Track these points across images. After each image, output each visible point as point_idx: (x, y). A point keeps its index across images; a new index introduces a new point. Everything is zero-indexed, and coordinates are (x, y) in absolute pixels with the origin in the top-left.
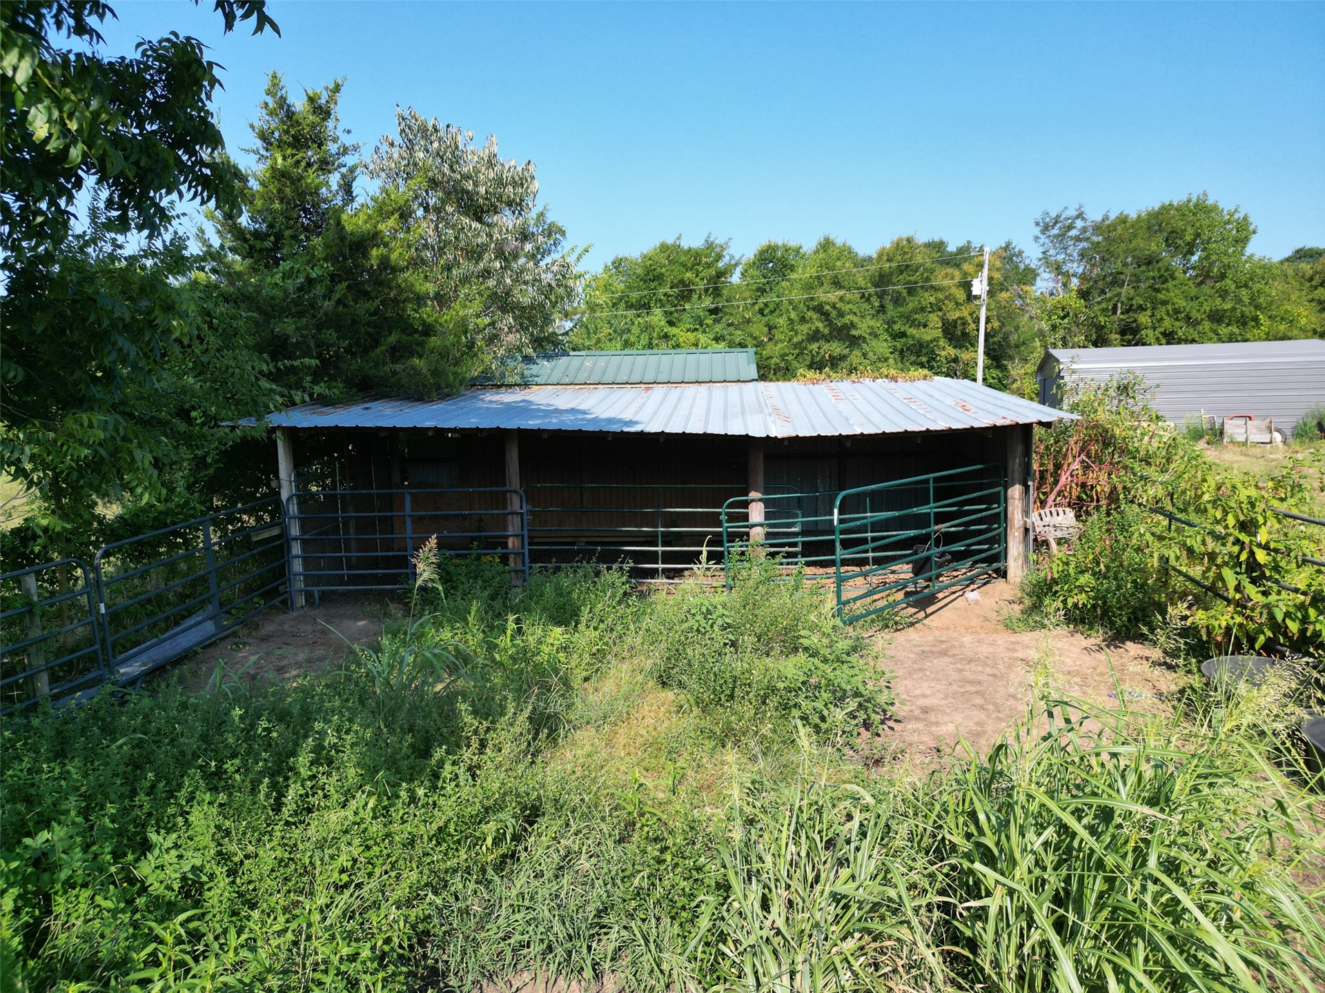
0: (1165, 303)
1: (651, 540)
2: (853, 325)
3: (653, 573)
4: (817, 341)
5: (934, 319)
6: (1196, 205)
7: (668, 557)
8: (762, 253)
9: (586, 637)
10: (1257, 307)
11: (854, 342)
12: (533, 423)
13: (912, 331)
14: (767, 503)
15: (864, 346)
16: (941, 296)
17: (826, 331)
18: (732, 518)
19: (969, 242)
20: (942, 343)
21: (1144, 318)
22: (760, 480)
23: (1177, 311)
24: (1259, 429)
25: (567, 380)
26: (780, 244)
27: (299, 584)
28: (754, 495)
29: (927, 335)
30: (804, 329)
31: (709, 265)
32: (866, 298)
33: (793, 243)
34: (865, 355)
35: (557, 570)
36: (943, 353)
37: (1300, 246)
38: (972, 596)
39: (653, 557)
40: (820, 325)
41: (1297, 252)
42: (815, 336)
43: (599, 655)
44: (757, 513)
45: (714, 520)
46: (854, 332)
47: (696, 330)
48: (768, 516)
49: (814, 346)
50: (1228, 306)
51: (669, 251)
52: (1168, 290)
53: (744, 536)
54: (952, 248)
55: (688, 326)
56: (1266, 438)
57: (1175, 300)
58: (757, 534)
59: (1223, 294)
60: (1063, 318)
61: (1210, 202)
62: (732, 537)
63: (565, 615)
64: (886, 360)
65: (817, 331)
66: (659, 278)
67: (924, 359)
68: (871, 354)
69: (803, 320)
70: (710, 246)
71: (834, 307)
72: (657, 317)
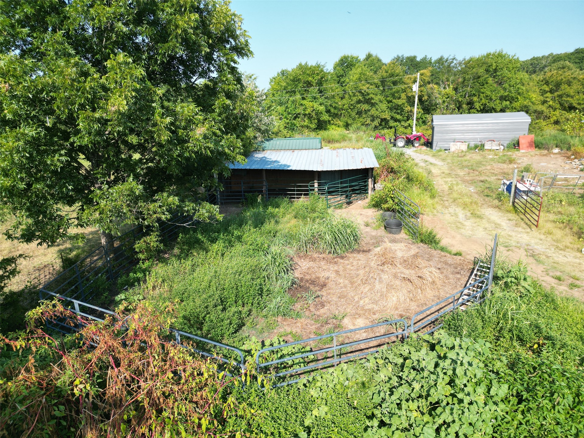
0: (483, 93)
1: (294, 190)
2: (372, 98)
3: (294, 198)
4: (360, 103)
5: (403, 96)
6: (499, 54)
7: (297, 194)
8: (342, 60)
9: (282, 210)
10: (519, 94)
11: (373, 105)
12: (269, 167)
13: (394, 101)
14: (318, 183)
15: (377, 106)
16: (406, 86)
17: (363, 100)
18: (311, 186)
19: (426, 56)
20: (406, 105)
21: (475, 99)
22: (317, 178)
23: (487, 96)
24: (496, 145)
25: (273, 149)
26: (350, 55)
27: (219, 200)
28: (315, 181)
29: (400, 102)
30: (355, 99)
31: (318, 74)
32: (377, 87)
33: (355, 55)
34: (377, 110)
35: (276, 198)
36: (406, 109)
37: (578, 48)
38: (360, 202)
39: (294, 194)
40: (361, 98)
41: (576, 50)
42: (359, 102)
43: (284, 213)
44: (316, 185)
45: (307, 186)
46: (373, 101)
47: (313, 101)
48: (319, 186)
49: (359, 105)
50: (506, 94)
51: (303, 68)
52: (485, 88)
53: (314, 190)
54: (418, 59)
55: (310, 100)
56: (498, 148)
57: (487, 92)
58: (316, 190)
59: (505, 89)
60: (447, 98)
61: (504, 53)
62: (311, 190)
63: (278, 206)
64: (385, 111)
65: (360, 100)
66: (299, 80)
67: (399, 111)
68: (379, 109)
69: (354, 96)
70: (319, 66)
71: (365, 91)
72: (298, 97)
